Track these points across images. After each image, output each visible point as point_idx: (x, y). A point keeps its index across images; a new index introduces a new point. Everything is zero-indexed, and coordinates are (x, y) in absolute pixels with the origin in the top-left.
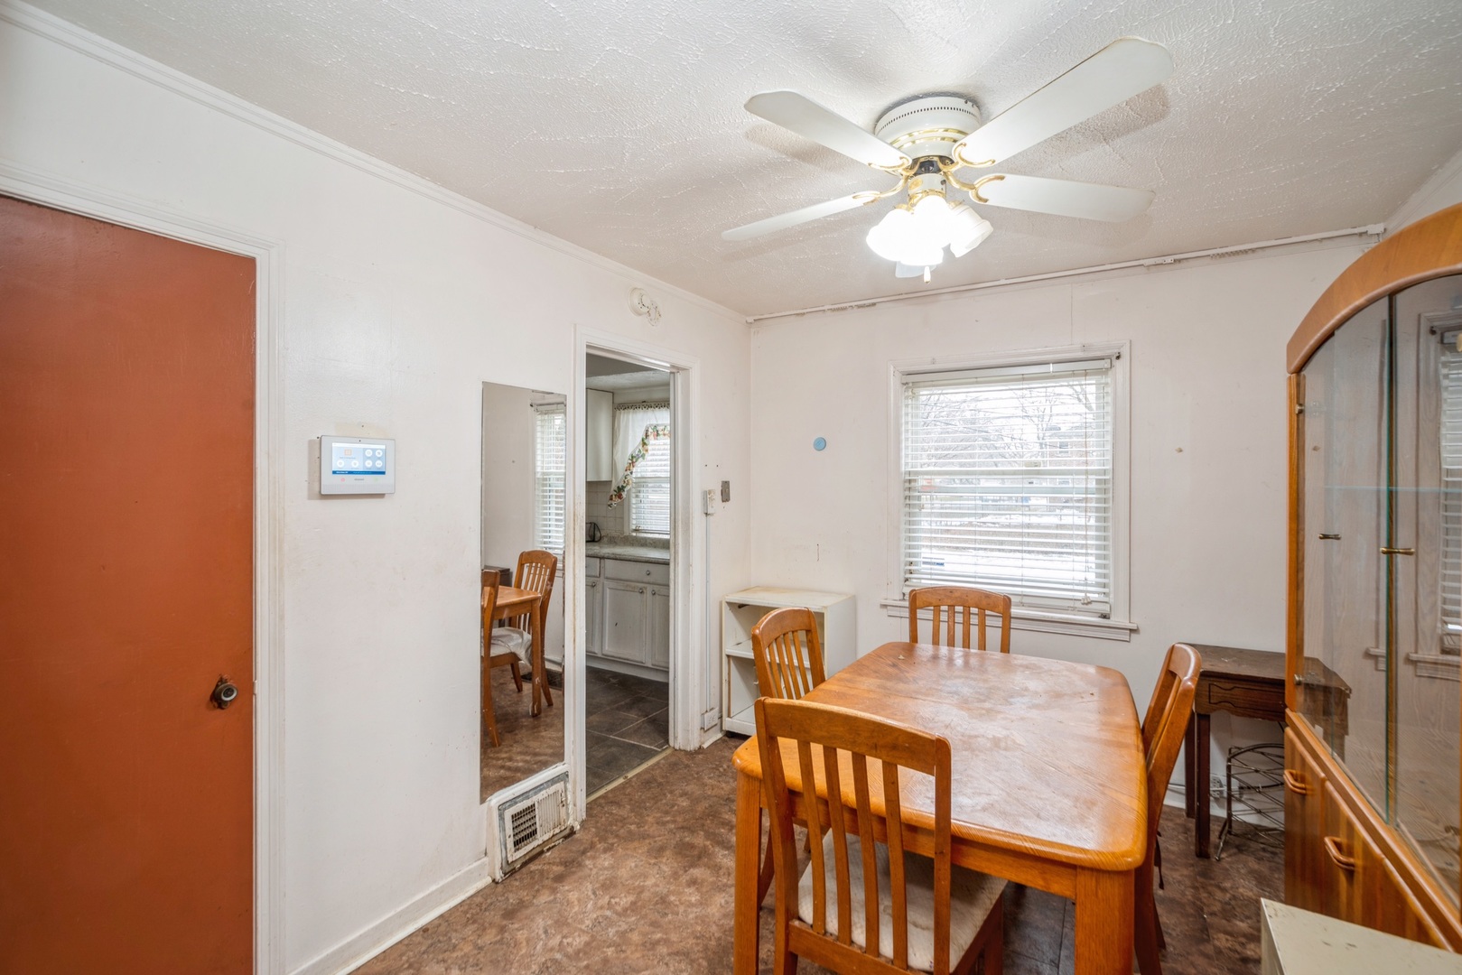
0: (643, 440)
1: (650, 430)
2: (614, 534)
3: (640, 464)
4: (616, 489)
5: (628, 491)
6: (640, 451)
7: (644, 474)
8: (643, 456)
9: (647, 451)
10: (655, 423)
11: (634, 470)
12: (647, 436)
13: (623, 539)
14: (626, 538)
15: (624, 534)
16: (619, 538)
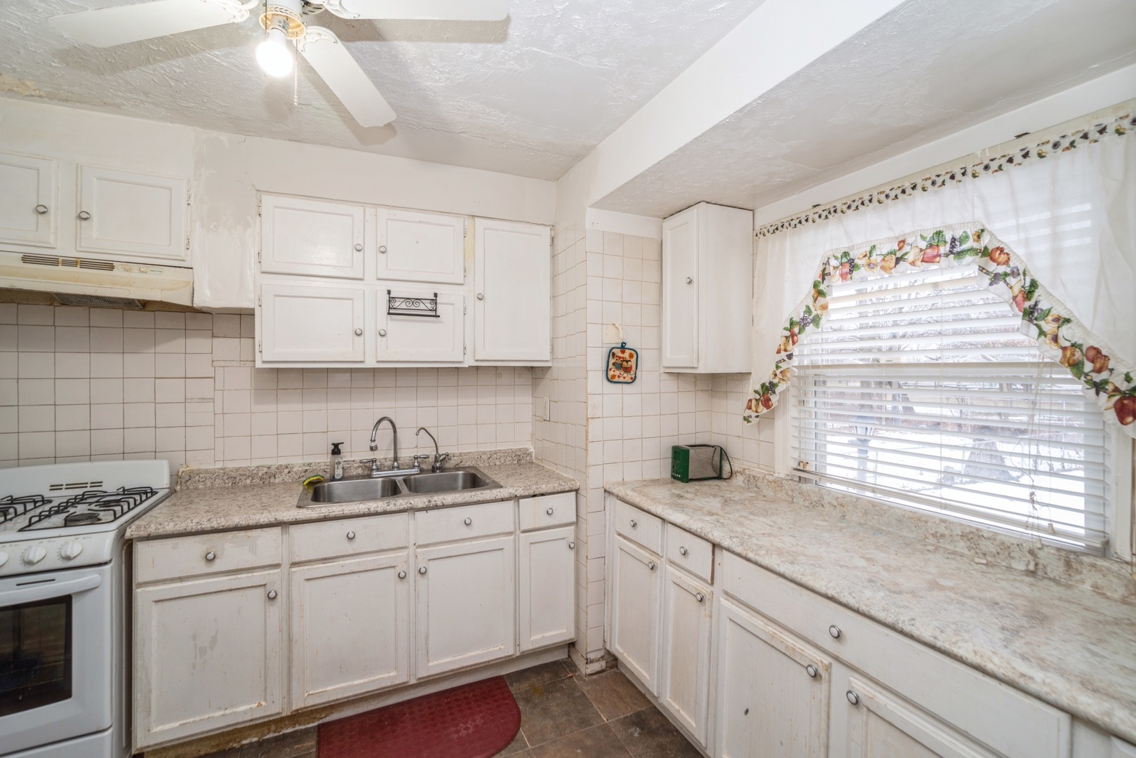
0: (816, 285)
1: (834, 262)
2: (756, 471)
3: (809, 335)
4: (758, 388)
5: (783, 393)
6: (808, 311)
7: (819, 360)
8: (816, 321)
9: (824, 307)
10: (844, 245)
11: (795, 350)
12: (824, 275)
13: (773, 484)
14: (778, 484)
15: (776, 475)
16: (766, 481)
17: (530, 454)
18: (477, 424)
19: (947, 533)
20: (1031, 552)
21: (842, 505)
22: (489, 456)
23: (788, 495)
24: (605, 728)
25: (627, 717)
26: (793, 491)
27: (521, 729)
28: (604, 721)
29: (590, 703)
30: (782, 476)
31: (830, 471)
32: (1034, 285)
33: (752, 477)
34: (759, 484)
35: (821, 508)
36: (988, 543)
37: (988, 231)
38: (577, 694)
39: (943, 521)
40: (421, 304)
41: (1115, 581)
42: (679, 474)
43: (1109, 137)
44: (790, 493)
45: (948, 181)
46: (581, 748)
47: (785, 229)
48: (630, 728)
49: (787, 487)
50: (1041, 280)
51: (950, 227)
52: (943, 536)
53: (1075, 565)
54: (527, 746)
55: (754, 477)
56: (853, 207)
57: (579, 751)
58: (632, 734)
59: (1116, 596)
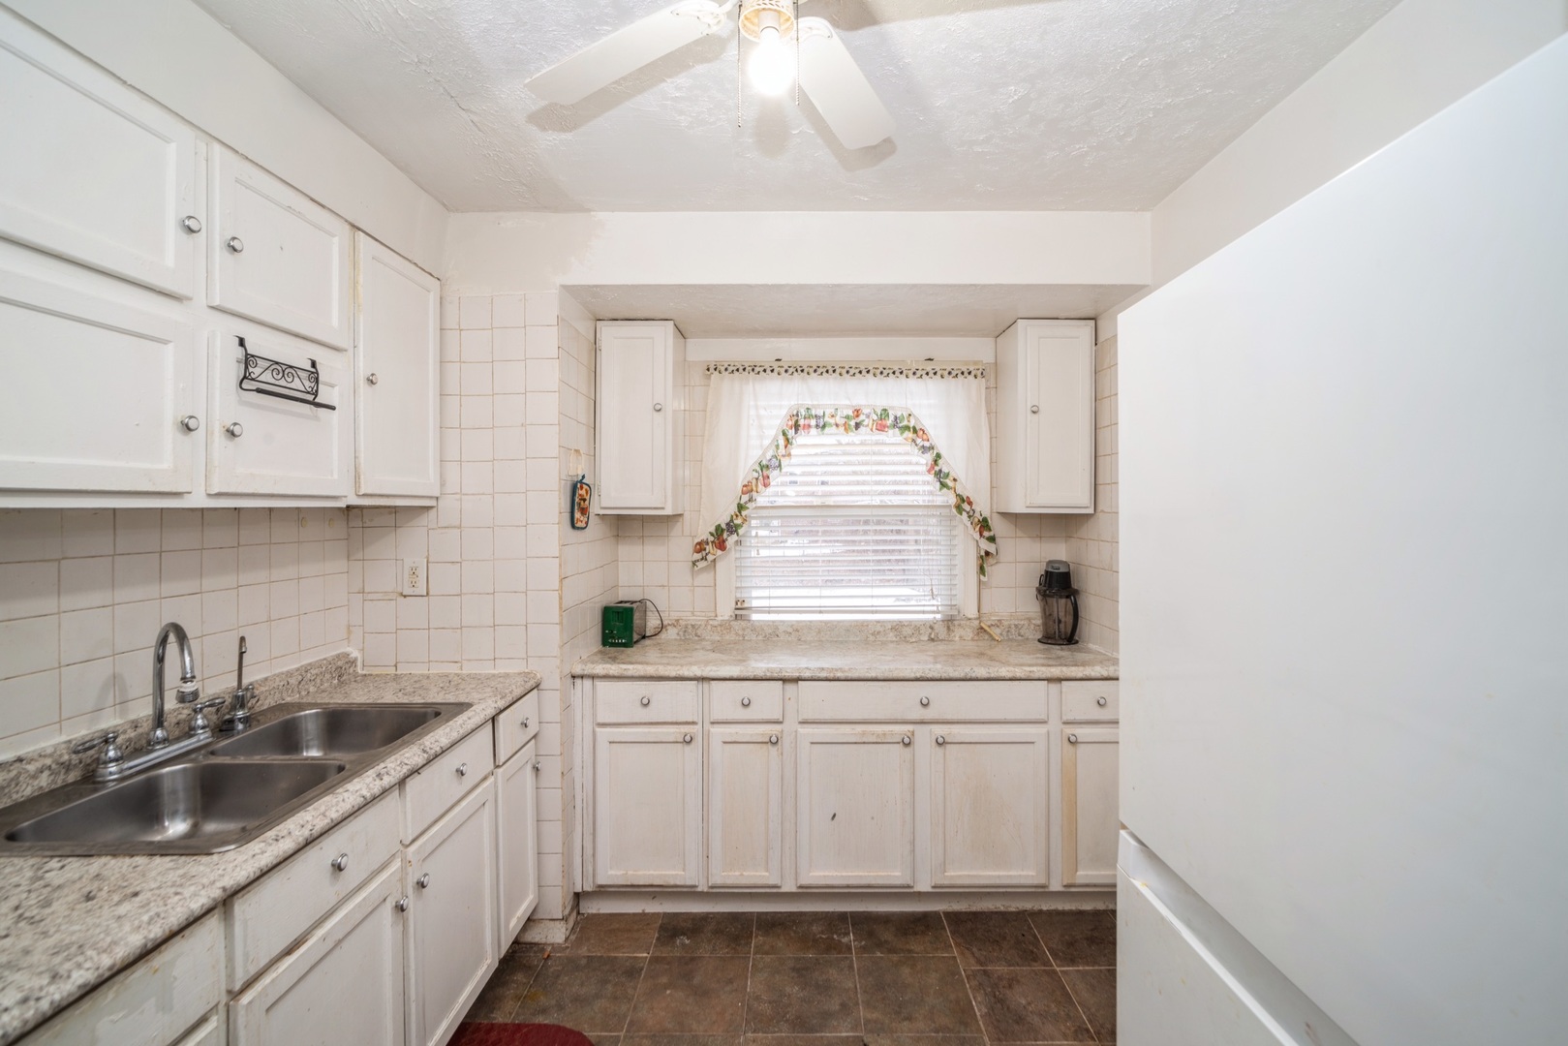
2: (693, 620)
4: (710, 529)
13: (719, 628)
14: (725, 626)
15: (719, 618)
16: (709, 627)
17: (353, 662)
18: (269, 620)
19: (881, 629)
20: (931, 628)
21: (797, 631)
22: (300, 678)
23: (737, 634)
24: (655, 960)
25: (658, 939)
26: (744, 630)
27: (585, 1034)
28: (646, 957)
29: (609, 957)
30: (726, 618)
31: (755, 603)
32: (938, 456)
33: (690, 626)
34: (699, 633)
35: (776, 639)
36: (907, 629)
37: (915, 416)
38: (584, 962)
39: (878, 622)
40: (296, 379)
41: (968, 630)
42: (622, 638)
43: (971, 377)
44: (741, 632)
45: (891, 375)
46: (666, 989)
47: (746, 373)
48: (675, 942)
49: (737, 628)
50: (943, 453)
51: (893, 408)
52: (879, 633)
53: (951, 628)
54: (619, 1037)
55: (693, 626)
56: (819, 372)
57: (668, 992)
58: (683, 945)
59: (969, 638)
